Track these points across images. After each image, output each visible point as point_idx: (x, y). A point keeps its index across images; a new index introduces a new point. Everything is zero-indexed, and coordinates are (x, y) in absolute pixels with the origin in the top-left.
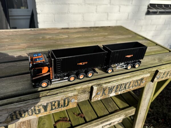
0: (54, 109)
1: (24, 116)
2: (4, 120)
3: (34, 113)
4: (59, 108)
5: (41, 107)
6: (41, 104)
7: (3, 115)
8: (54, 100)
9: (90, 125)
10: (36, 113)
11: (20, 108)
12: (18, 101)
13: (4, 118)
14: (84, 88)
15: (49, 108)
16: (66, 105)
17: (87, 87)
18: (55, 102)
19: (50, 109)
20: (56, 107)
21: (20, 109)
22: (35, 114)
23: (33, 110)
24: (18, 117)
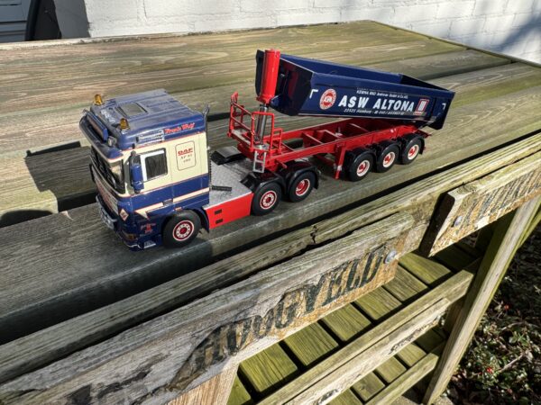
0: (334, 298)
1: (242, 343)
2: (171, 377)
3: (273, 327)
4: (350, 289)
5: (302, 296)
6: (307, 281)
7: (173, 353)
8: (346, 260)
9: (358, 349)
10: (278, 326)
11: (236, 312)
12: (218, 280)
13: (172, 364)
14: (419, 205)
15: (321, 296)
16: (369, 276)
17: (429, 198)
18: (345, 270)
19: (325, 297)
20: (340, 288)
21: (236, 316)
22: (276, 330)
23: (275, 313)
24: (221, 354)
